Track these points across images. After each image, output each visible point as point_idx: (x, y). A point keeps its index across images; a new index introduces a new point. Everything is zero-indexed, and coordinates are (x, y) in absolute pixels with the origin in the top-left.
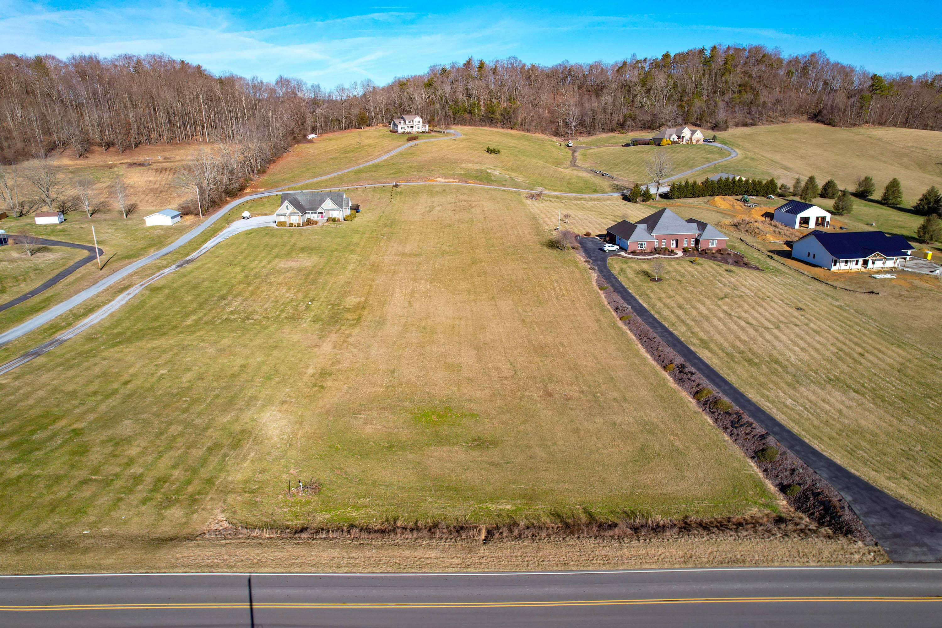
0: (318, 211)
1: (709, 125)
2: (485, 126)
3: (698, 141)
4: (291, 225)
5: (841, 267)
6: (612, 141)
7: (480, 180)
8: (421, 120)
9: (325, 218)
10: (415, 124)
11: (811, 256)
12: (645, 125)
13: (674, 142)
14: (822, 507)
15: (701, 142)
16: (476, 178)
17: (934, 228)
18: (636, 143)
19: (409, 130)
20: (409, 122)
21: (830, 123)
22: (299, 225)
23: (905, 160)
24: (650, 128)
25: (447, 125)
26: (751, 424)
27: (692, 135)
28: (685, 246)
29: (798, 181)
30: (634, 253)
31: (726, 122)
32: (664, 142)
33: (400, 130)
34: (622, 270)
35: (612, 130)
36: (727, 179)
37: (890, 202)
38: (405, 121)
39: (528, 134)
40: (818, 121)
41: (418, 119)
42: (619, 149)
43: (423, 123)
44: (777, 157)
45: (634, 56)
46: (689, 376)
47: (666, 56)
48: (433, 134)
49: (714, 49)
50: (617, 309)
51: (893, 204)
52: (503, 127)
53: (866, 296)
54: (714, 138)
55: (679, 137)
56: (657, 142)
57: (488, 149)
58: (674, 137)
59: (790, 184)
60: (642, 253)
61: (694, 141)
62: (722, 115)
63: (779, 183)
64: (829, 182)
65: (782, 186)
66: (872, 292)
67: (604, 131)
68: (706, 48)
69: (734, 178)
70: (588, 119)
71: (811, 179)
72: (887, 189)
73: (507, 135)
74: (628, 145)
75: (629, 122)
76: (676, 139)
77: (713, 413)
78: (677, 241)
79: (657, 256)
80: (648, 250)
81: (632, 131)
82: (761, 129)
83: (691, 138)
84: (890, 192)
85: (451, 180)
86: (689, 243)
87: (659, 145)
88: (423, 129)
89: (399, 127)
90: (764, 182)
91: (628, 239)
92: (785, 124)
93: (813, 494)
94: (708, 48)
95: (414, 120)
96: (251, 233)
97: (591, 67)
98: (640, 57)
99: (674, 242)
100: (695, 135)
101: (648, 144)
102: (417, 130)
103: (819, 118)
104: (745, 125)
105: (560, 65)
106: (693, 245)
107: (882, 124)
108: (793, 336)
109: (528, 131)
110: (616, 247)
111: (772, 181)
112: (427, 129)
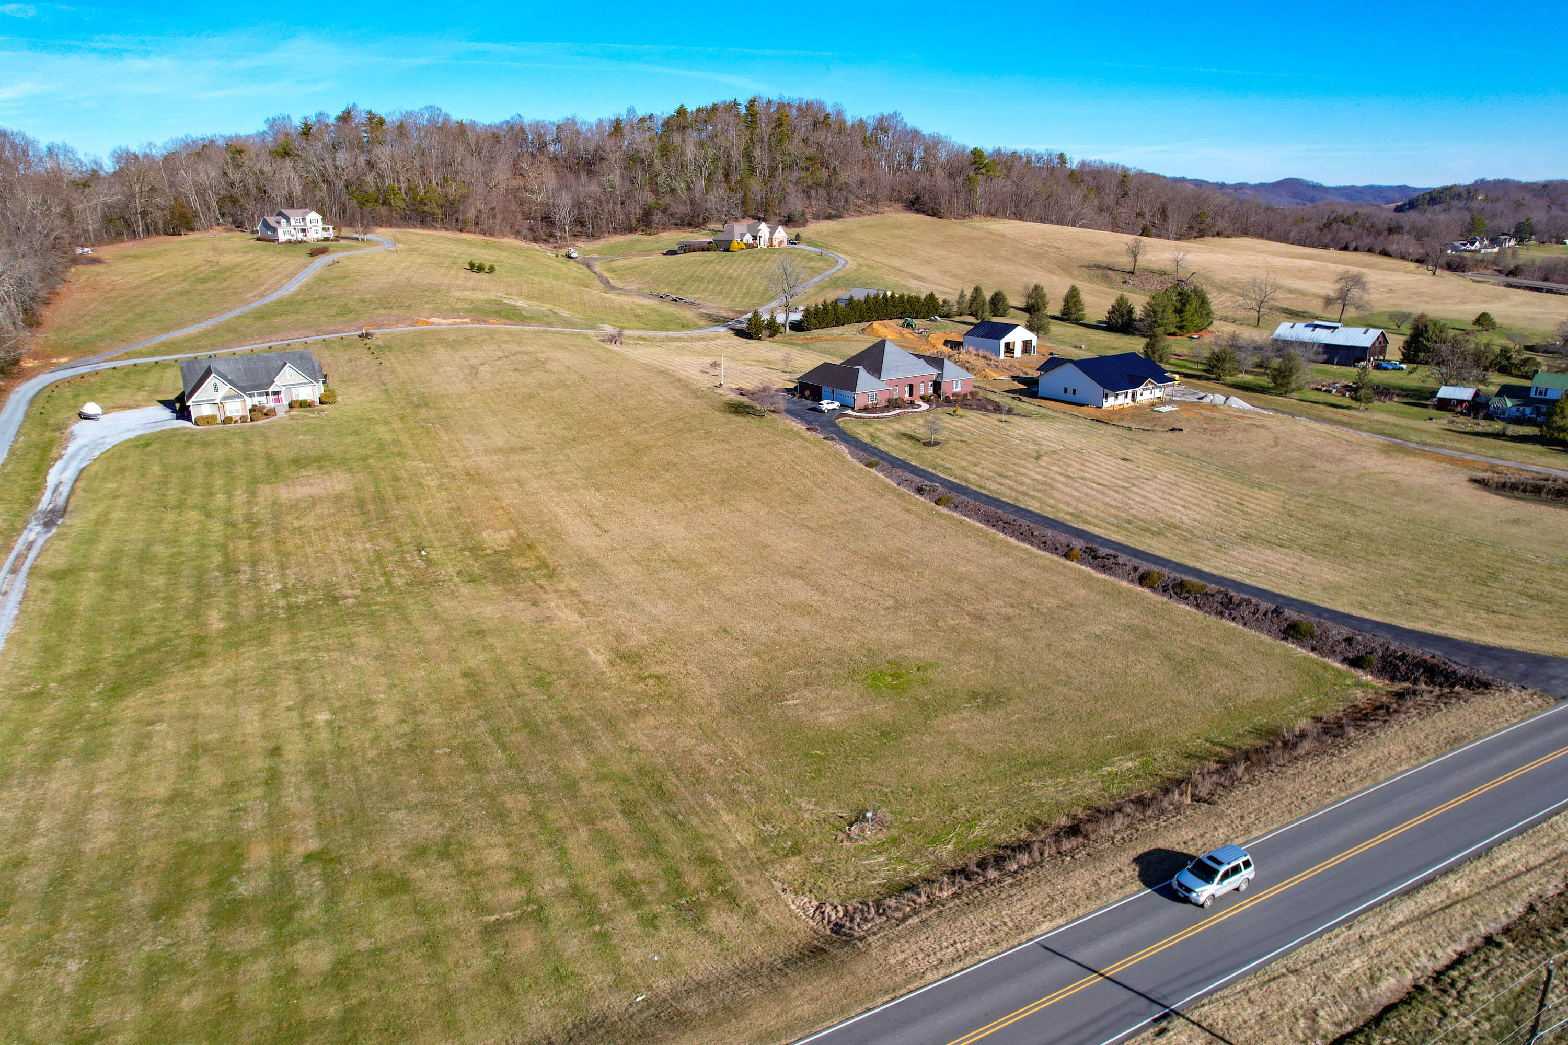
0: (271, 390)
1: (778, 219)
2: (415, 227)
3: (781, 243)
4: (227, 420)
5: (1110, 403)
6: (639, 247)
7: (507, 317)
8: (320, 218)
9: (286, 403)
10: (309, 225)
11: (1070, 391)
12: (682, 221)
13: (749, 246)
14: (1421, 670)
15: (785, 245)
16: (498, 313)
17: (1162, 344)
18: (687, 248)
19: (300, 236)
20: (296, 221)
21: (935, 214)
22: (243, 419)
23: (1045, 261)
24: (690, 225)
25: (367, 228)
26: (1249, 602)
27: (772, 233)
28: (922, 393)
29: (962, 296)
30: (865, 409)
31: (803, 214)
32: (735, 245)
33: (282, 237)
34: (872, 436)
35: (632, 230)
36: (876, 297)
37: (1073, 316)
38: (288, 219)
39: (493, 239)
40: (918, 211)
41: (314, 215)
42: (657, 259)
43: (324, 221)
44: (897, 262)
45: (631, 111)
46: (1112, 560)
47: (681, 112)
48: (343, 242)
49: (752, 102)
50: (920, 490)
51: (1076, 320)
52: (447, 229)
53: (1169, 435)
54: (798, 237)
55: (755, 238)
56: (725, 246)
57: (472, 265)
58: (748, 238)
59: (953, 299)
60: (874, 409)
61: (775, 243)
62: (796, 203)
63: (940, 298)
64: (996, 294)
65: (944, 302)
66: (1173, 430)
67: (615, 231)
68: (739, 101)
69: (885, 294)
70: (588, 213)
71: (977, 290)
72: (1067, 301)
73: (459, 240)
74: (672, 253)
75: (657, 217)
76: (751, 241)
77: (1187, 598)
78: (911, 386)
79: (898, 411)
80: (884, 403)
81: (664, 229)
82: (850, 222)
83: (770, 239)
84: (1071, 304)
85: (458, 320)
86: (926, 388)
87: (727, 250)
88: (326, 235)
89: (280, 231)
90: (923, 297)
91: (853, 389)
92: (878, 215)
93: (1397, 658)
94: (743, 101)
95: (308, 218)
96: (147, 445)
97: (558, 127)
98: (641, 112)
99: (907, 389)
100: (776, 234)
101: (708, 250)
102: (316, 236)
103: (916, 206)
104: (829, 217)
105: (508, 122)
106: (931, 391)
107: (993, 216)
108: (1160, 494)
109: (492, 234)
110: (836, 405)
111: (931, 296)
112: (331, 234)
